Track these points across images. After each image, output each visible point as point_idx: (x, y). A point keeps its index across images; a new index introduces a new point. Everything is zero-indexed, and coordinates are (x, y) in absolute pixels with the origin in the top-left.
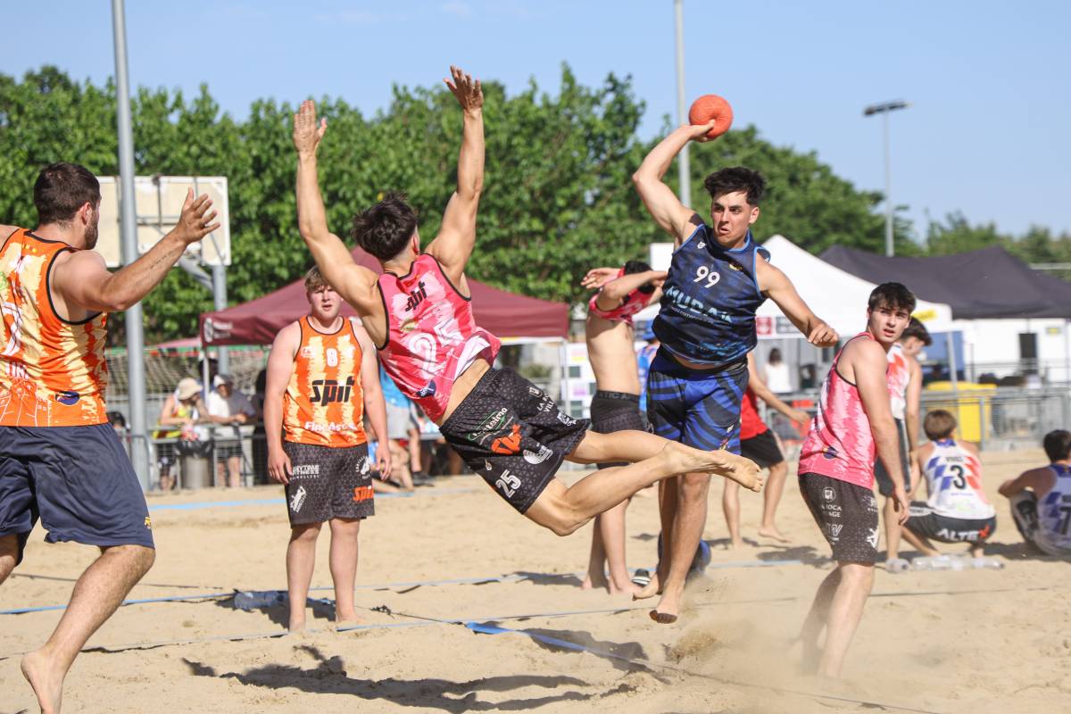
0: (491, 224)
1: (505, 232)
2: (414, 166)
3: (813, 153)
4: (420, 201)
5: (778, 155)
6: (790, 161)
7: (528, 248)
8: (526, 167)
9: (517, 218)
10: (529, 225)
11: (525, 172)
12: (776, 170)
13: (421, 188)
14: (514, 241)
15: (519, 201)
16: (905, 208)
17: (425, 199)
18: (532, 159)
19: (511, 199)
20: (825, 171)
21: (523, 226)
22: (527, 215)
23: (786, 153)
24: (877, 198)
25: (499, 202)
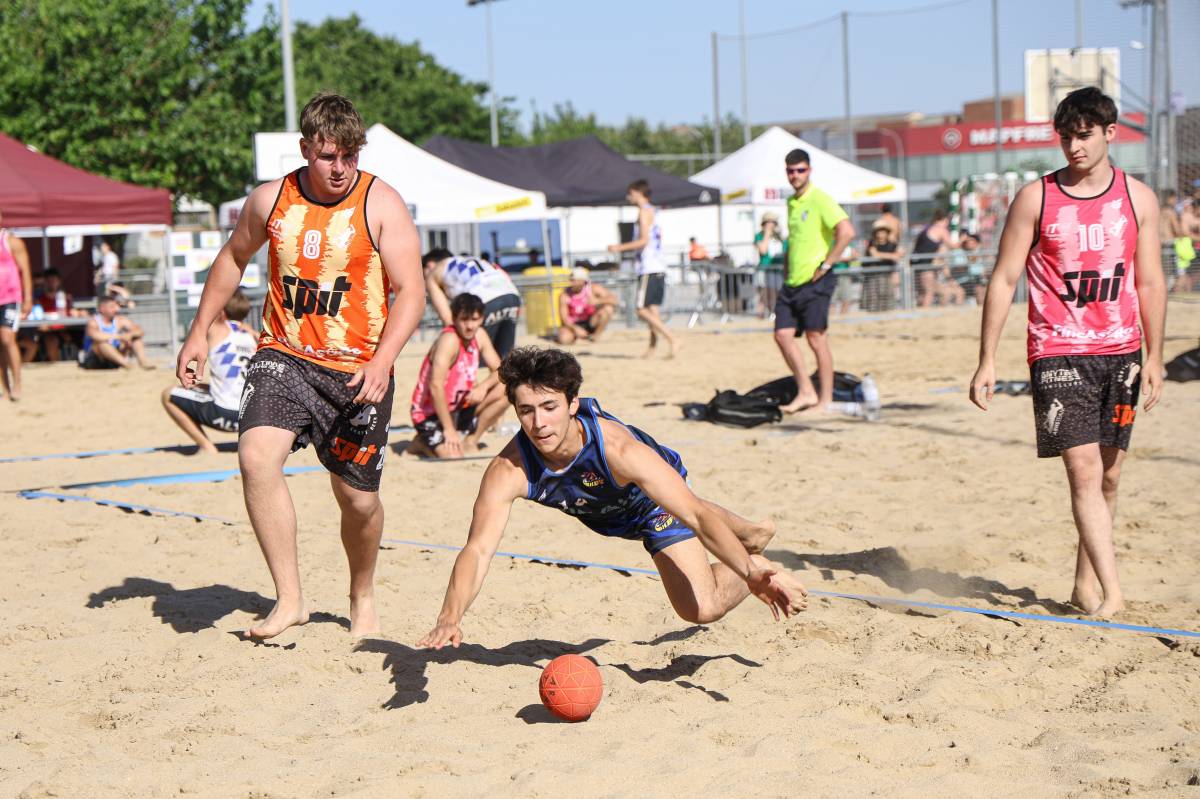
0: (91, 113)
1: (106, 122)
2: (9, 53)
3: (417, 44)
4: (17, 89)
5: (383, 46)
6: (396, 51)
7: (130, 137)
8: (128, 55)
9: (119, 106)
10: (131, 114)
11: (125, 59)
12: (381, 60)
13: (17, 75)
14: (116, 132)
15: (120, 89)
16: (512, 99)
17: (22, 87)
18: (133, 47)
19: (111, 88)
20: (429, 61)
21: (124, 115)
22: (128, 104)
23: (390, 43)
24: (482, 89)
25: (99, 91)
